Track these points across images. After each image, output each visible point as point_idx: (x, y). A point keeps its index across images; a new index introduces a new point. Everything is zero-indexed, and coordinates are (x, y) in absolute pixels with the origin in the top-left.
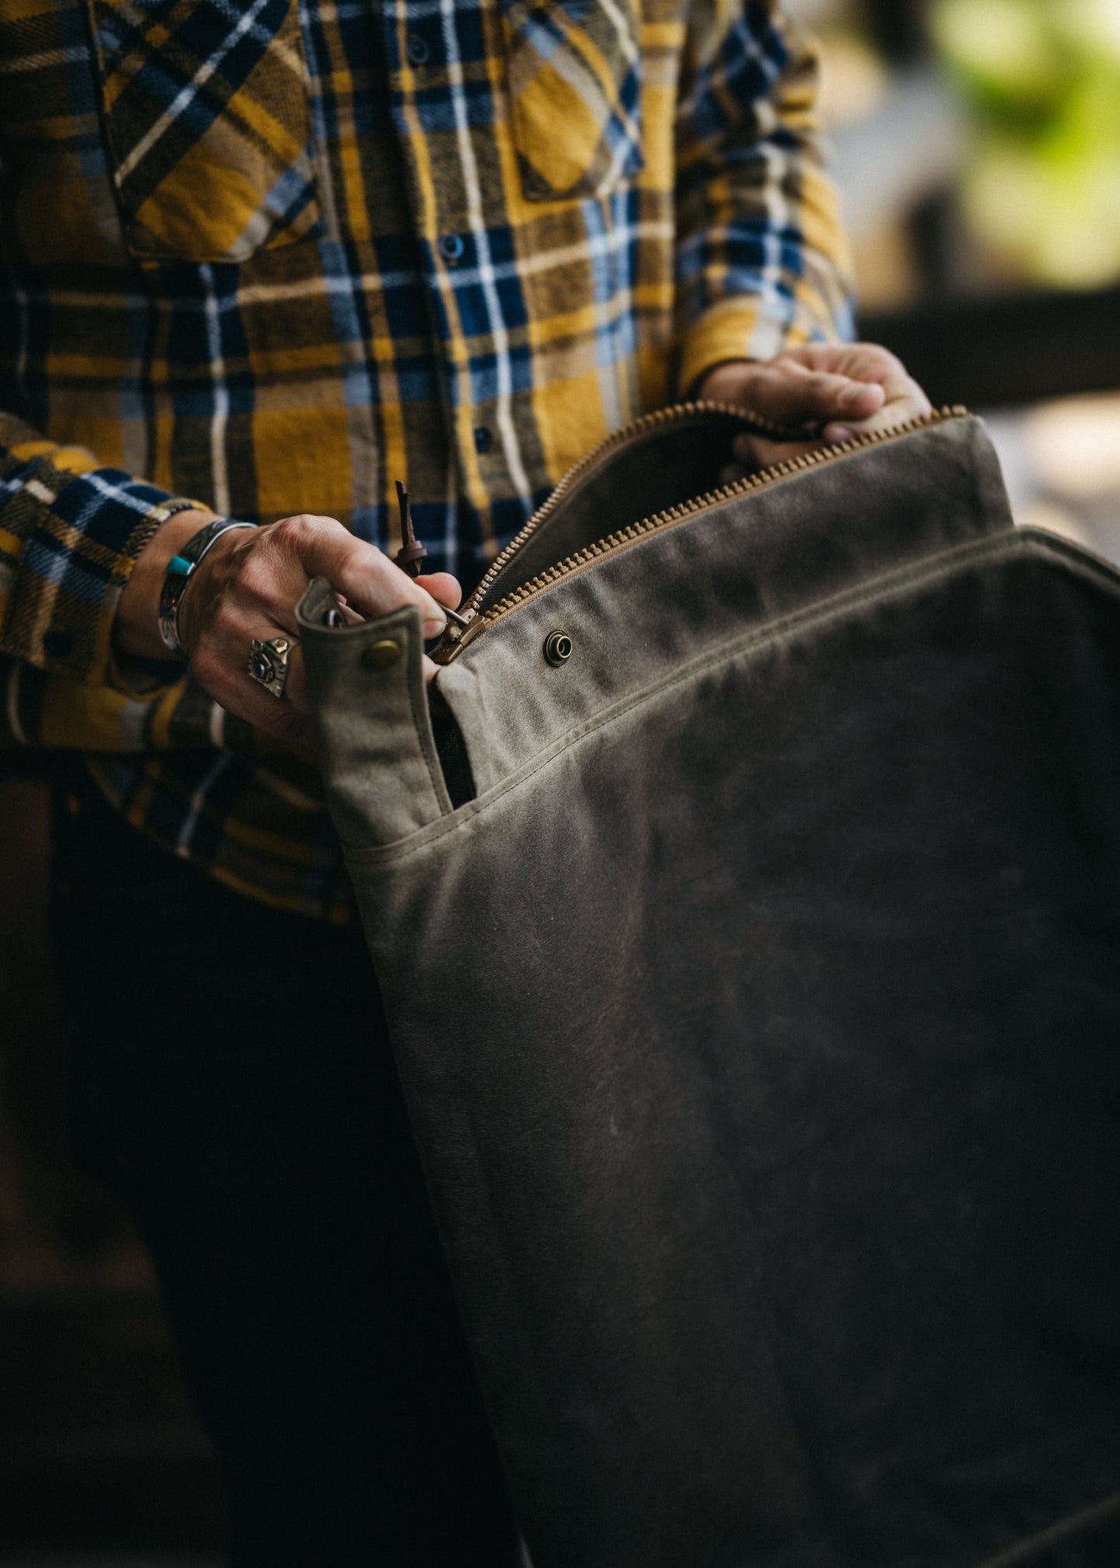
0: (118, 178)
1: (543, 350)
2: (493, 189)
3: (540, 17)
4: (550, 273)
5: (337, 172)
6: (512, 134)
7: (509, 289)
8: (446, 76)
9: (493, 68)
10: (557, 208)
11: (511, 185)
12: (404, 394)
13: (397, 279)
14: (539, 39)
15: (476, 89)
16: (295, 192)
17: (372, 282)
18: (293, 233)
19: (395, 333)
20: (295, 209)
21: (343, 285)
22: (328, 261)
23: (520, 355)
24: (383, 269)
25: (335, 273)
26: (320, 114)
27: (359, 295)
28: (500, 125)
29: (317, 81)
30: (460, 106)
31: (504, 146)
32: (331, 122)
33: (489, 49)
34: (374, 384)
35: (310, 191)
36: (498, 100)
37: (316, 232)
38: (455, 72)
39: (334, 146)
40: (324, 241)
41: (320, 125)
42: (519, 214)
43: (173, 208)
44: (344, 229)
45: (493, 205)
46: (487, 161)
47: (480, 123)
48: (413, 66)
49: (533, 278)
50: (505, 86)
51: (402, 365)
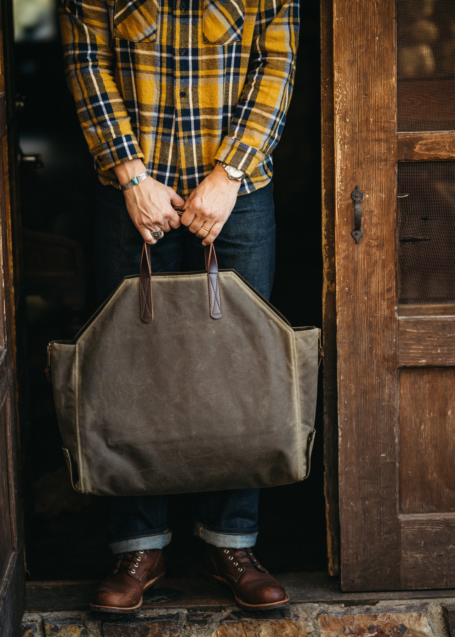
0: (115, 18)
1: (202, 77)
2: (195, 39)
3: (212, 3)
4: (207, 60)
5: (162, 29)
6: (202, 28)
7: (195, 63)
8: (188, 13)
9: (200, 12)
10: (211, 46)
11: (200, 39)
12: (167, 81)
13: (170, 55)
14: (212, 7)
15: (195, 17)
16: (151, 32)
17: (164, 55)
18: (149, 40)
19: (167, 67)
20: (151, 35)
21: (158, 54)
22: (156, 48)
23: (195, 77)
24: (167, 52)
25: (157, 51)
26: (160, 15)
27: (161, 57)
28: (199, 25)
29: (160, 8)
30: (191, 20)
31: (200, 30)
32: (162, 18)
33: (200, 8)
34: (161, 78)
35: (155, 32)
36: (200, 20)
37: (154, 41)
38: (190, 12)
39: (162, 23)
40: (156, 43)
41: (160, 17)
42: (201, 46)
43: (124, 27)
44: (161, 42)
45: (195, 43)
46: (195, 33)
47: (195, 24)
48: (181, 9)
49: (202, 61)
50: (202, 17)
51: (168, 75)
